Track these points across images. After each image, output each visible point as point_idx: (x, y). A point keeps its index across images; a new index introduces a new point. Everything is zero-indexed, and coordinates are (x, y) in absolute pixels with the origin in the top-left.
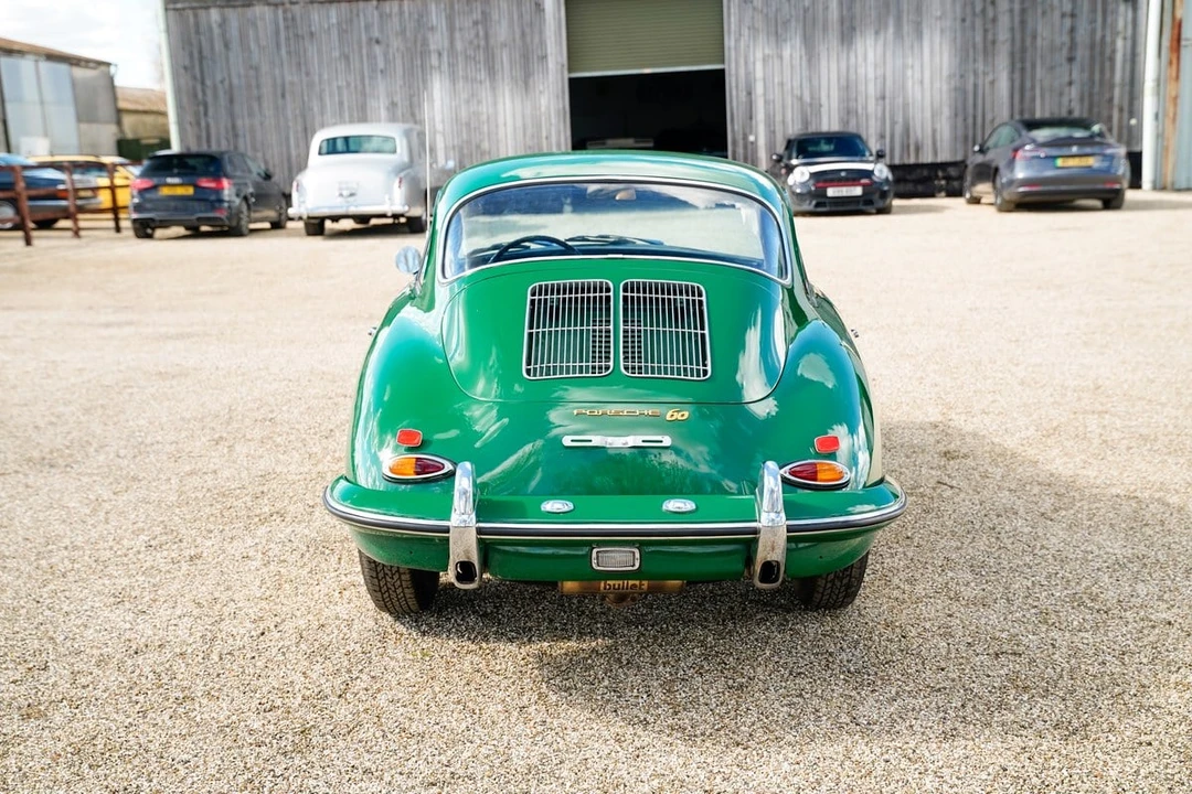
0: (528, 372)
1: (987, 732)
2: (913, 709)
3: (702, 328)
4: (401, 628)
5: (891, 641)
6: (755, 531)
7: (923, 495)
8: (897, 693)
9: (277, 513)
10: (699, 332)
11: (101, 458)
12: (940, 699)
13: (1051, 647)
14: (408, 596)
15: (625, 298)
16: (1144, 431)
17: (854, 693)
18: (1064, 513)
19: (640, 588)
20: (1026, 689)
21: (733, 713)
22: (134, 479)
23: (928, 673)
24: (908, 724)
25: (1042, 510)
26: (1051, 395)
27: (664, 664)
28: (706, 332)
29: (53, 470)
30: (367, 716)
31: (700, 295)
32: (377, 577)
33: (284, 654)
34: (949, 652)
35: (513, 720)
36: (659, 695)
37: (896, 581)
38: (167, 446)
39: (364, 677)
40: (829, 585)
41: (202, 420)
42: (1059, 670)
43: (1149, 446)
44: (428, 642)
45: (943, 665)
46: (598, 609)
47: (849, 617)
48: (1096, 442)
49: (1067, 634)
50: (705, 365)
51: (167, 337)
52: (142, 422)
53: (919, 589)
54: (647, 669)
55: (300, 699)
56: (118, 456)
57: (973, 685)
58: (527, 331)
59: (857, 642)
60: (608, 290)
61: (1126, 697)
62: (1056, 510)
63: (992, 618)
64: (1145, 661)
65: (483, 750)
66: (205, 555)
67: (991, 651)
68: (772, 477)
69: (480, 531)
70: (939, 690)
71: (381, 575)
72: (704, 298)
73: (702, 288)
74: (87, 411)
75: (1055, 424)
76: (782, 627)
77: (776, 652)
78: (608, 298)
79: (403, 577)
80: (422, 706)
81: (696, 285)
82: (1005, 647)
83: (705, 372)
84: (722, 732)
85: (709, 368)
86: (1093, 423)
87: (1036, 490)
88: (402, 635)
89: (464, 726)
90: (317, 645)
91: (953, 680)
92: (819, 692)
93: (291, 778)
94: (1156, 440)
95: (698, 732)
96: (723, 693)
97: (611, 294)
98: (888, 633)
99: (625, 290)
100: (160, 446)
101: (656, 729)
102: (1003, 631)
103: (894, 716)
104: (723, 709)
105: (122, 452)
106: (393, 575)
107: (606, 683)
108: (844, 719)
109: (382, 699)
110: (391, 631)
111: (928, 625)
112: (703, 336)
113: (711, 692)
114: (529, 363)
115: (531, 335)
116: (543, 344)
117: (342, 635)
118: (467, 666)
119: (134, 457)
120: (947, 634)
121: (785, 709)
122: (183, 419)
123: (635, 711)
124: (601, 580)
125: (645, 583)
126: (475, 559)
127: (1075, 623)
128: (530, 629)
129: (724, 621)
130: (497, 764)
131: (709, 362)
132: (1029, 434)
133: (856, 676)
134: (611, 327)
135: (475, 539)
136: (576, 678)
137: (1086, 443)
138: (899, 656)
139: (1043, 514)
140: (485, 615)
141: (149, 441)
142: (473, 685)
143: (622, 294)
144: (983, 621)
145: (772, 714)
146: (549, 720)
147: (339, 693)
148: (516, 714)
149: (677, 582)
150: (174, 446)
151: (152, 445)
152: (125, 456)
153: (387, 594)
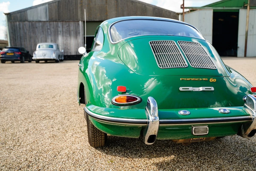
0: (160, 66)
9: (47, 116)
22: (5, 108)
27: (189, 160)
32: (94, 137)
38: (13, 100)
44: (110, 157)
51: (10, 78)
52: (6, 95)
54: (186, 163)
58: (154, 54)
69: (160, 123)
71: (95, 136)
72: (202, 47)
73: (200, 44)
79: (102, 137)
83: (215, 67)
88: (100, 154)
90: (74, 160)
97: (176, 44)
99: (180, 43)
100: (11, 100)
106: (99, 136)
110: (96, 153)
114: (159, 63)
117: (81, 156)
119: (5, 103)
122: (17, 94)
124: (193, 138)
126: (156, 134)
135: (158, 126)
141: (8, 99)
149: (214, 137)
150: (15, 100)
151: (9, 100)
152: (3, 103)
153: (96, 142)
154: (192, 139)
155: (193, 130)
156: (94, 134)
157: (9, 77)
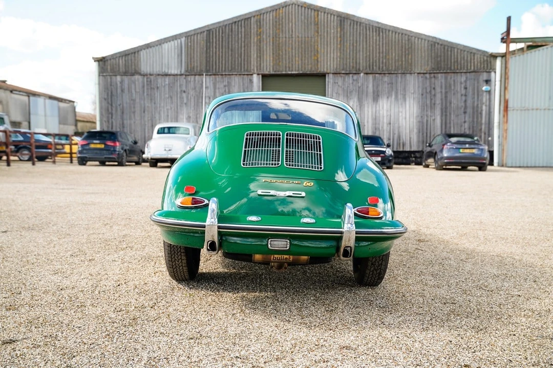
0: (244, 164)
1: (442, 329)
2: (409, 320)
3: (320, 151)
4: (181, 286)
5: (398, 297)
6: (342, 233)
7: (410, 252)
8: (401, 315)
9: (129, 247)
10: (319, 153)
11: (55, 228)
12: (421, 317)
13: (468, 302)
14: (184, 271)
15: (287, 139)
16: (503, 236)
17: (382, 314)
18: (470, 260)
19: (289, 260)
20: (458, 315)
21: (328, 319)
22: (68, 235)
23: (415, 308)
24: (407, 325)
25: (461, 259)
26: (462, 224)
27: (298, 302)
28: (322, 153)
29: (33, 231)
30: (163, 315)
31: (319, 139)
32: (172, 261)
33: (128, 293)
34: (424, 302)
35: (229, 318)
36: (295, 312)
37: (399, 279)
38: (84, 225)
39: (163, 302)
40: (371, 273)
41: (100, 218)
42: (472, 309)
43: (504, 241)
44: (192, 291)
45: (421, 306)
46: (269, 283)
47: (379, 289)
48: (482, 239)
49: (475, 298)
50: (320, 165)
51: (88, 193)
52: (73, 217)
53: (410, 281)
54: (290, 303)
55: (133, 308)
56: (62, 227)
57: (435, 313)
58: (244, 149)
59: (383, 298)
60: (280, 135)
61: (503, 319)
62: (467, 259)
63: (442, 292)
64: (510, 307)
65: (215, 328)
66: (96, 259)
67: (442, 302)
68: (349, 211)
69: (219, 227)
70: (420, 314)
71: (173, 260)
72: (321, 141)
73: (320, 137)
74: (50, 213)
75: (465, 232)
76: (350, 292)
77: (347, 299)
78: (279, 139)
80: (188, 312)
81: (318, 135)
82: (448, 301)
83: (321, 168)
84: (323, 325)
85: (323, 166)
86: (480, 233)
87: (458, 252)
88: (181, 288)
89: (207, 319)
90: (143, 290)
91: (426, 311)
92: (367, 313)
93: (127, 335)
94: (507, 239)
95: (313, 325)
96: (324, 312)
97: (281, 137)
98: (397, 295)
99: (287, 136)
100: (81, 226)
101: (294, 323)
102: (447, 296)
103: (401, 322)
104: (324, 318)
105: (64, 227)
106: (179, 260)
107: (272, 307)
108: (378, 322)
109: (171, 309)
110: (176, 287)
111: (414, 293)
112: (320, 154)
113: (319, 311)
114: (244, 161)
115: (245, 151)
116: (250, 156)
117: (154, 287)
118: (209, 300)
119: (69, 228)
120: (423, 296)
121: (352, 318)
122: (91, 217)
123: (284, 317)
124: (272, 254)
125: (291, 257)
126: (216, 240)
127: (478, 294)
128: (238, 289)
129: (324, 289)
130: (221, 333)
131: (323, 164)
132: (453, 235)
133: (383, 308)
134: (281, 149)
135: (217, 231)
136: (258, 305)
137: (478, 239)
138: (402, 302)
139: (461, 260)
140: (219, 283)
141: (76, 223)
142: (212, 306)
143: (285, 137)
144: (438, 292)
145: (346, 320)
146: (245, 319)
147: (151, 306)
148: (231, 316)
149: (306, 257)
150: (87, 226)
151: (77, 225)
152: (65, 228)
153: (175, 270)
154: (272, 257)
155: (269, 242)
156: (171, 255)
157: (86, 191)
